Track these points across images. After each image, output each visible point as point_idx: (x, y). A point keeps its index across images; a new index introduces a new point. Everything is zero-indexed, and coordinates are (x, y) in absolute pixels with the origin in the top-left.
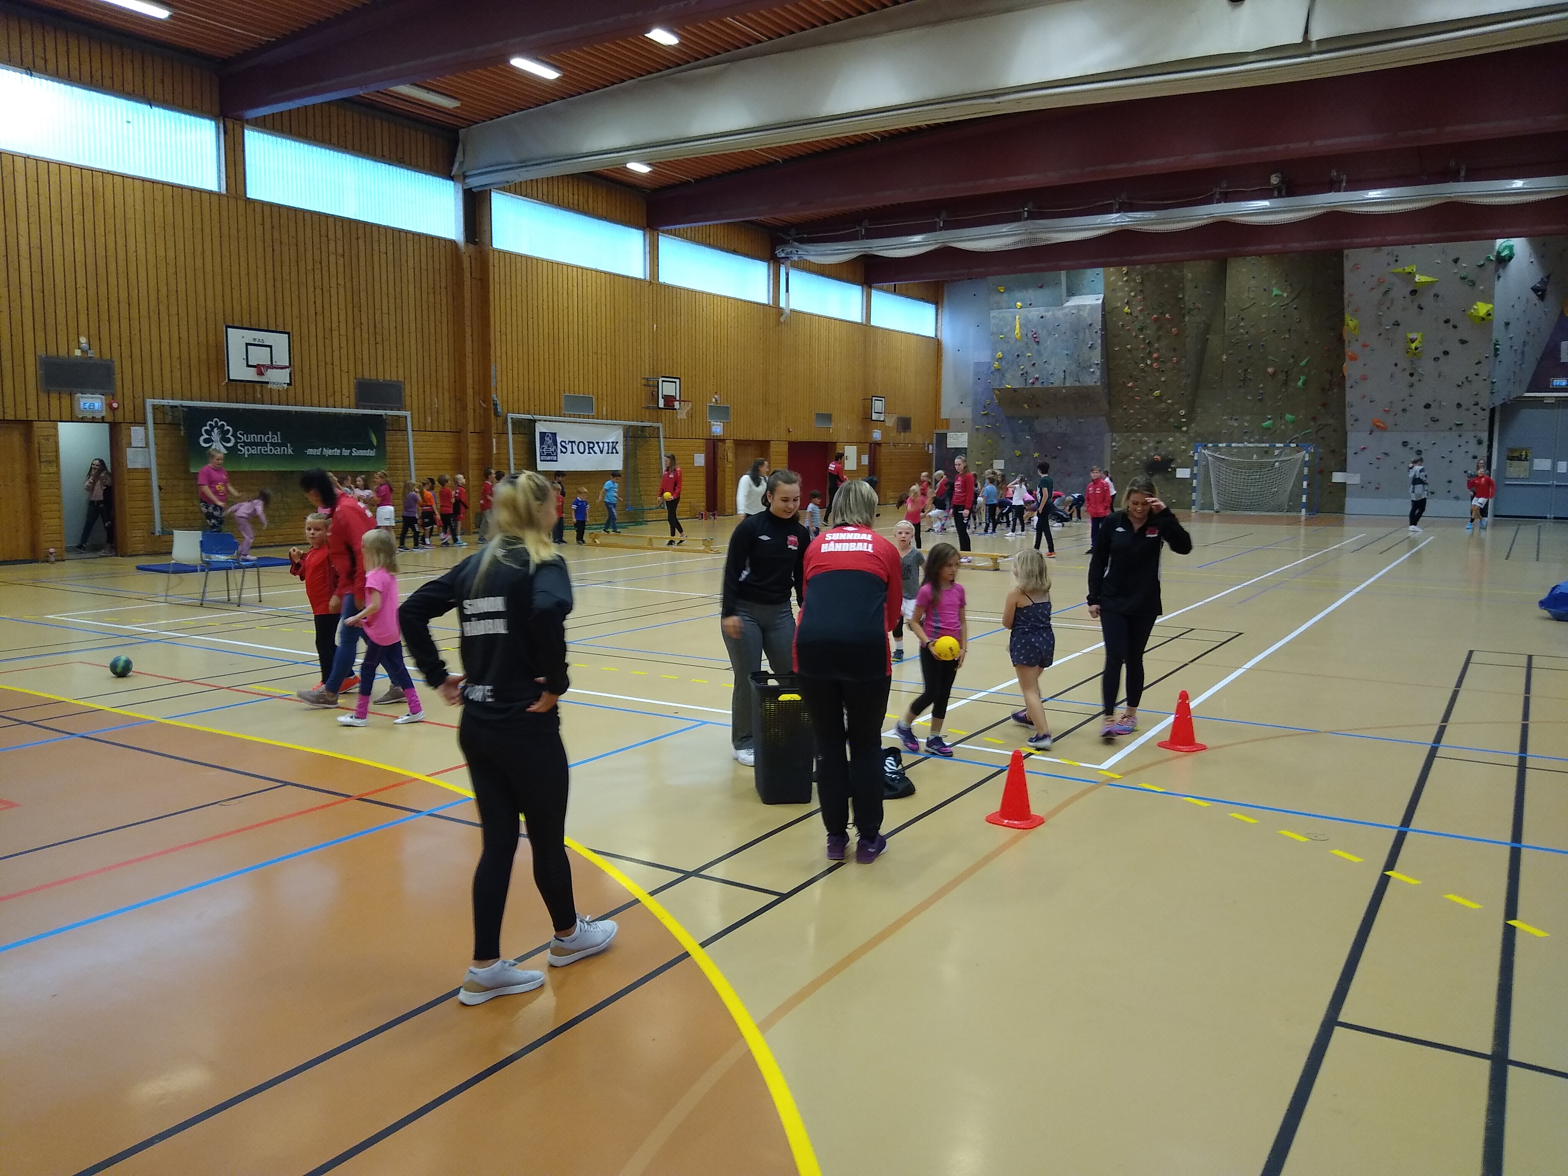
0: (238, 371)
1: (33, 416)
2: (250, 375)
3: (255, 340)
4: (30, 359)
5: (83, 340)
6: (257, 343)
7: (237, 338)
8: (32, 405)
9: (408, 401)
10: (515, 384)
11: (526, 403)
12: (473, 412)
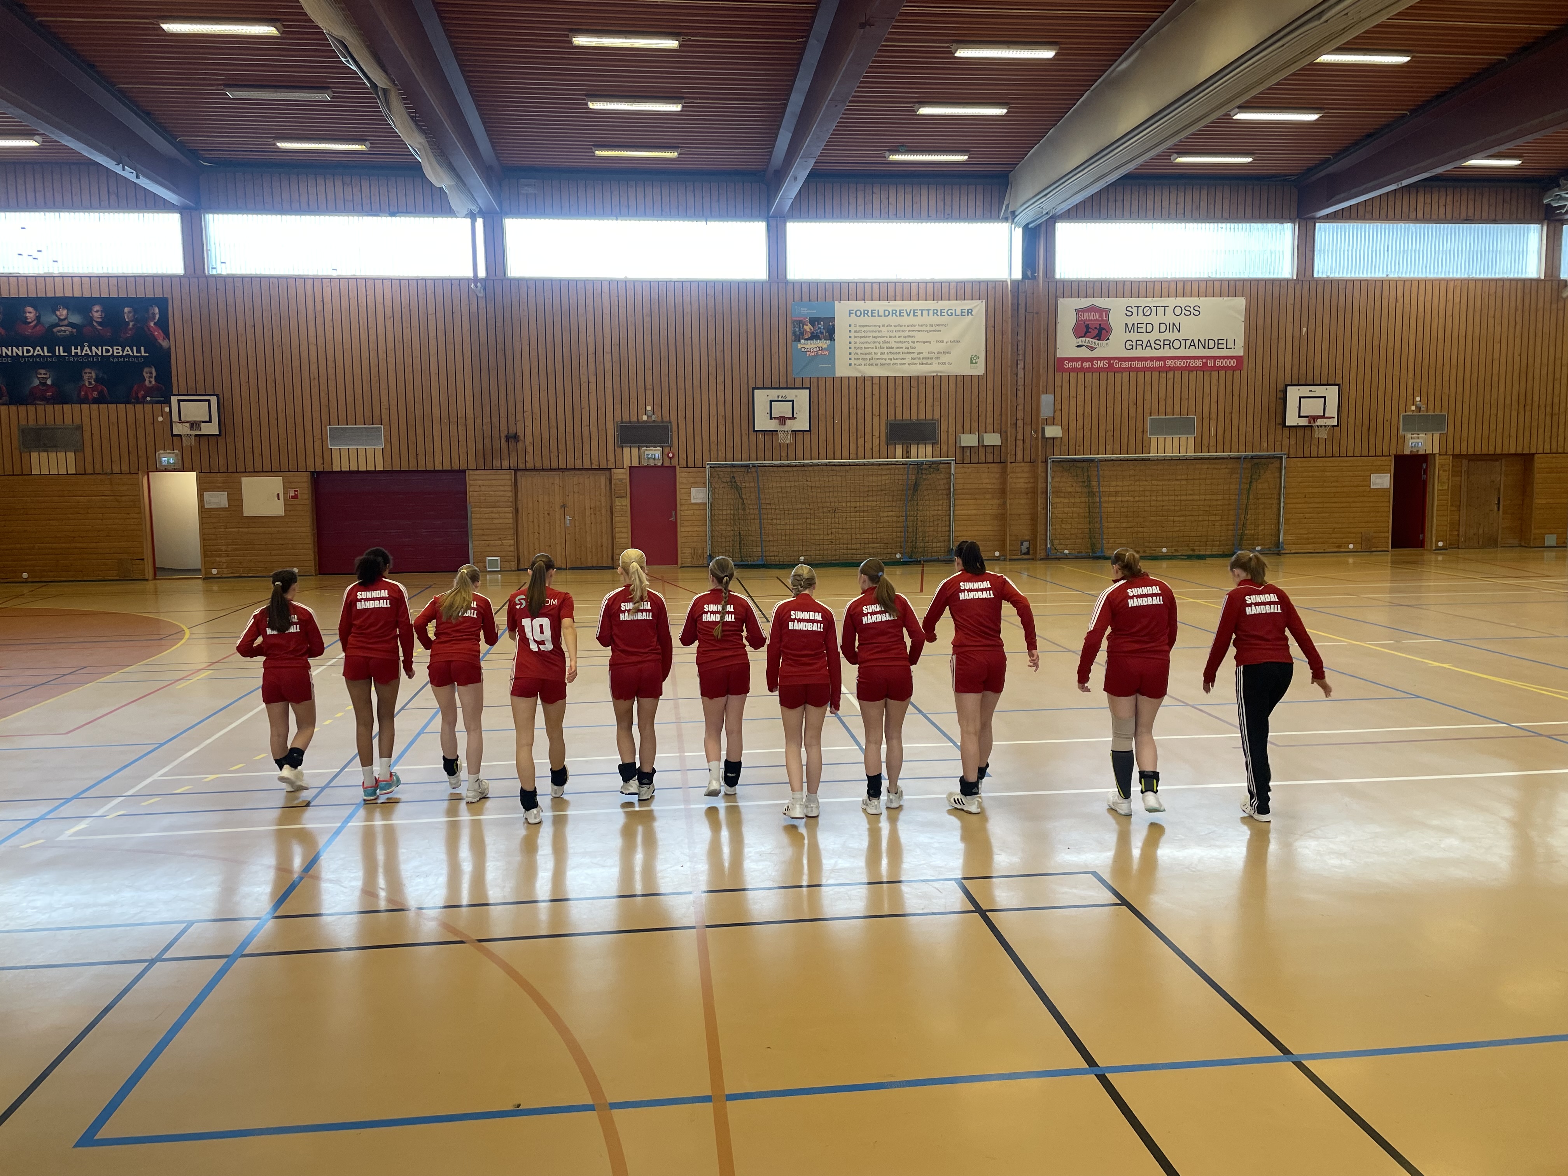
0: (762, 423)
1: (610, 465)
2: (772, 425)
3: (778, 397)
4: (610, 425)
5: (649, 408)
6: (780, 399)
7: (762, 397)
8: (611, 457)
9: (944, 436)
10: (1080, 411)
11: (1095, 430)
12: (1022, 442)
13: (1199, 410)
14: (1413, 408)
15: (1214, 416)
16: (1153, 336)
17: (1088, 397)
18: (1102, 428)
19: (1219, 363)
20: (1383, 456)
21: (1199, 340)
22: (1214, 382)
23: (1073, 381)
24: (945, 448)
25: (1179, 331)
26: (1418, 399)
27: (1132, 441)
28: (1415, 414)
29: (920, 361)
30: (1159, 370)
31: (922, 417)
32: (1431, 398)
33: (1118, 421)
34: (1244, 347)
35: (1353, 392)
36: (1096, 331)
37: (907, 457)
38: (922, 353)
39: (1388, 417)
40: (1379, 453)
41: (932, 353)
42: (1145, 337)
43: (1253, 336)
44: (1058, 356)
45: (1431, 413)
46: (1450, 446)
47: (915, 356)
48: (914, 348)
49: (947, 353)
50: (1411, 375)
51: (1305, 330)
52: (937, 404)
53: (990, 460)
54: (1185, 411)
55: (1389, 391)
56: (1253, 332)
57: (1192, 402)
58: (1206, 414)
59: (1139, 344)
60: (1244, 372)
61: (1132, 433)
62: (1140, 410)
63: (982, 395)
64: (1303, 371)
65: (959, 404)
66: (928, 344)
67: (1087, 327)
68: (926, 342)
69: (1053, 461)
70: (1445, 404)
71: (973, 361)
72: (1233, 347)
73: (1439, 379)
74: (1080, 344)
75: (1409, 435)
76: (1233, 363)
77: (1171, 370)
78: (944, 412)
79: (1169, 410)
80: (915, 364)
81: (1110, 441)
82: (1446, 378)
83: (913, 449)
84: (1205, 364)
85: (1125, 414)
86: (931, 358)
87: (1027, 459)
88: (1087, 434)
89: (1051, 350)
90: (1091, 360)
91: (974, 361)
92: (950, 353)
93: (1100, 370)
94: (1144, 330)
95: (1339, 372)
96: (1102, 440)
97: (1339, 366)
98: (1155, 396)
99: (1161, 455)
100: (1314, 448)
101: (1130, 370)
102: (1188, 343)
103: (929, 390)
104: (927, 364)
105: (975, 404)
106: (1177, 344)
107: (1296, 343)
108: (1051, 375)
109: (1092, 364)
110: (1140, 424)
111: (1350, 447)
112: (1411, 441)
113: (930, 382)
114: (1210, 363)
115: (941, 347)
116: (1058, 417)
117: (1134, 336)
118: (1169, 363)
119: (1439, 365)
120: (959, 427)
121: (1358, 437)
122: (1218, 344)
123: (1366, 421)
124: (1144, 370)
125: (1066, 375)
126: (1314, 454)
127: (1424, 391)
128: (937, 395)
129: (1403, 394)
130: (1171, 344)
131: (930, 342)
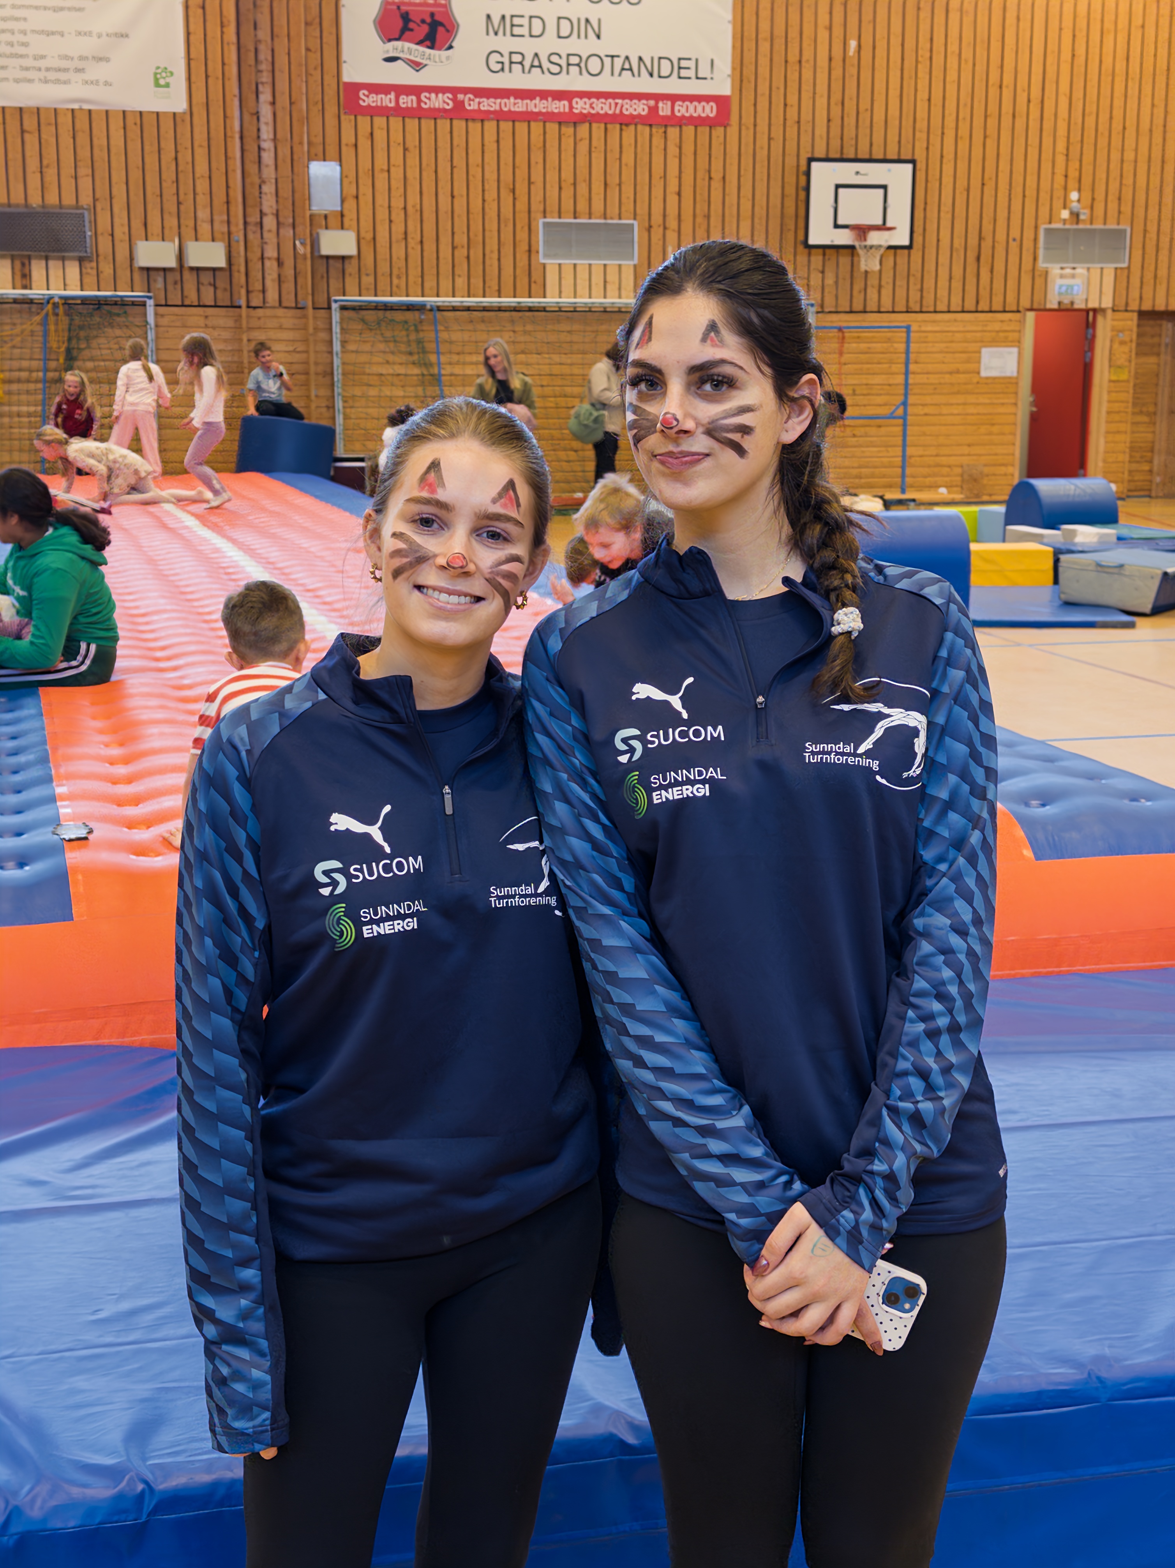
9: (104, 244)
10: (397, 203)
11: (430, 246)
12: (275, 264)
13: (642, 209)
14: (1065, 214)
15: (672, 223)
16: (547, 45)
17: (413, 174)
18: (445, 240)
19: (681, 109)
20: (1005, 311)
21: (640, 59)
22: (673, 150)
23: (380, 136)
24: (107, 270)
25: (598, 37)
26: (1074, 196)
27: (508, 271)
28: (1067, 226)
29: (42, 75)
30: (561, 120)
31: (52, 199)
32: (1100, 195)
33: (476, 226)
34: (732, 76)
35: (947, 180)
36: (425, 29)
37: (25, 287)
38: (43, 57)
39: (1015, 233)
40: (997, 306)
41: (66, 57)
42: (528, 46)
43: (749, 56)
44: (346, 78)
45: (1098, 226)
46: (1135, 294)
47: (29, 62)
48: (25, 45)
49: (101, 59)
50: (1061, 146)
51: (853, 44)
52: (84, 171)
53: (208, 299)
54: (613, 209)
55: (1018, 178)
56: (750, 45)
57: (628, 190)
58: (657, 218)
59: (515, 60)
60: (733, 131)
61: (507, 250)
62: (522, 205)
63: (185, 156)
64: (850, 132)
65: (135, 175)
66: (57, 37)
67: (406, 18)
68: (53, 33)
69: (343, 308)
70: (1126, 208)
71: (159, 81)
72: (708, 76)
73: (1115, 156)
74: (392, 54)
75: (1055, 270)
76: (709, 110)
77: (584, 122)
78: (102, 191)
79: (582, 206)
80: (30, 81)
81: (462, 269)
82: (1129, 155)
83: (37, 269)
84: (654, 110)
85: (492, 213)
86: (66, 70)
87: (289, 300)
88: (415, 254)
89: (329, 63)
90: (416, 90)
91: (162, 82)
92: (108, 60)
93: (435, 114)
94: (524, 31)
95: (921, 136)
96: (446, 267)
97: (922, 125)
98: (552, 176)
99: (567, 300)
100: (872, 294)
101: (500, 116)
102: (618, 63)
103: (66, 140)
104: (57, 81)
105: (169, 175)
106: (594, 65)
107: (837, 73)
108: (331, 122)
109: (419, 101)
110: (522, 235)
111: (943, 293)
112: (1059, 282)
113: (65, 122)
114: (664, 109)
115: (87, 46)
116: (351, 216)
117: (505, 44)
118: (581, 106)
119: (1117, 126)
120: (137, 224)
121: (958, 271)
122: (679, 67)
123: (973, 241)
124: (529, 117)
125: (364, 122)
126: (872, 305)
127: (1087, 181)
128: (84, 153)
129: (1045, 185)
130: (582, 65)
131: (62, 34)
